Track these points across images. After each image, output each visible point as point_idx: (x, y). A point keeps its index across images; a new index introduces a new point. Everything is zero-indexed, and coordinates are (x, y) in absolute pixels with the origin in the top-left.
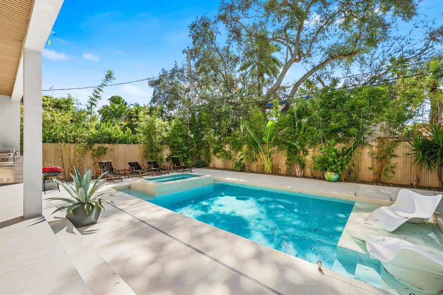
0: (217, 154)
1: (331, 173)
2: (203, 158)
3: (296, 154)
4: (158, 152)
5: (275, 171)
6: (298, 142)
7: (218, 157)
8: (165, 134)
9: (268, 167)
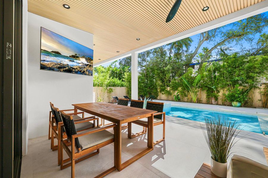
0: (162, 92)
1: (236, 102)
2: (153, 94)
3: (212, 92)
5: (199, 101)
6: (214, 87)
7: (163, 94)
9: (195, 99)
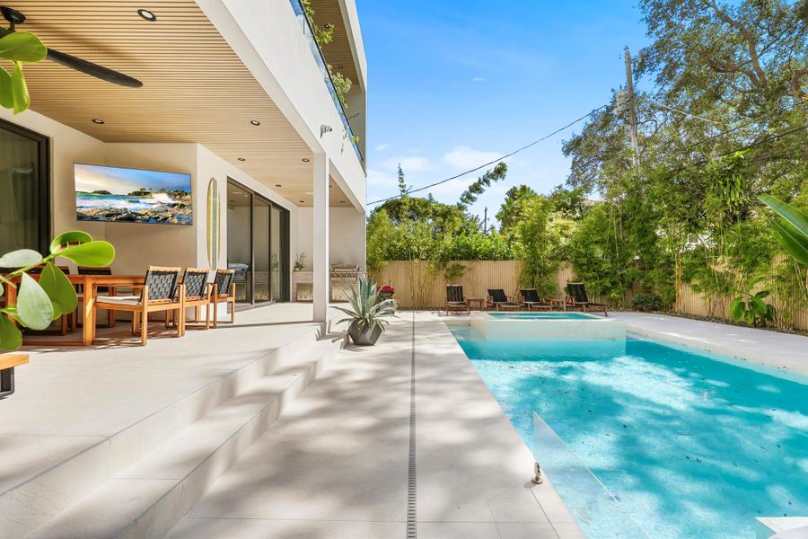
0: (694, 281)
4: (545, 274)
7: (696, 289)
8: (563, 241)
